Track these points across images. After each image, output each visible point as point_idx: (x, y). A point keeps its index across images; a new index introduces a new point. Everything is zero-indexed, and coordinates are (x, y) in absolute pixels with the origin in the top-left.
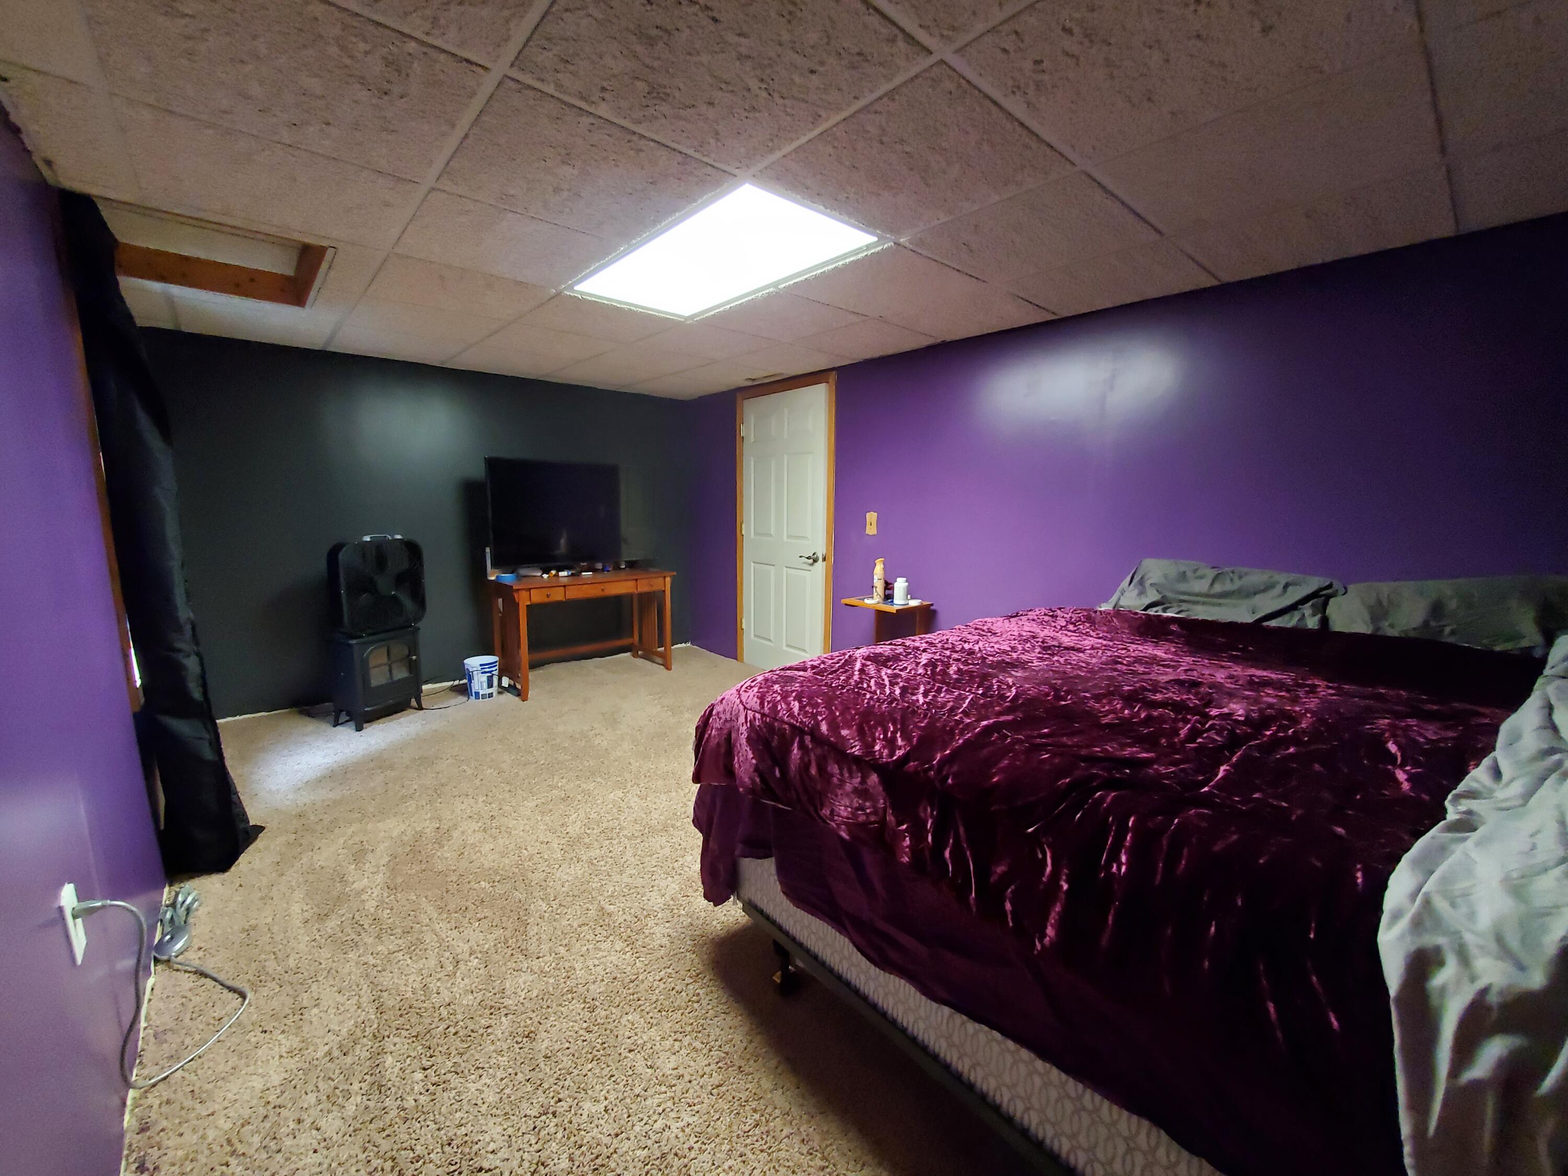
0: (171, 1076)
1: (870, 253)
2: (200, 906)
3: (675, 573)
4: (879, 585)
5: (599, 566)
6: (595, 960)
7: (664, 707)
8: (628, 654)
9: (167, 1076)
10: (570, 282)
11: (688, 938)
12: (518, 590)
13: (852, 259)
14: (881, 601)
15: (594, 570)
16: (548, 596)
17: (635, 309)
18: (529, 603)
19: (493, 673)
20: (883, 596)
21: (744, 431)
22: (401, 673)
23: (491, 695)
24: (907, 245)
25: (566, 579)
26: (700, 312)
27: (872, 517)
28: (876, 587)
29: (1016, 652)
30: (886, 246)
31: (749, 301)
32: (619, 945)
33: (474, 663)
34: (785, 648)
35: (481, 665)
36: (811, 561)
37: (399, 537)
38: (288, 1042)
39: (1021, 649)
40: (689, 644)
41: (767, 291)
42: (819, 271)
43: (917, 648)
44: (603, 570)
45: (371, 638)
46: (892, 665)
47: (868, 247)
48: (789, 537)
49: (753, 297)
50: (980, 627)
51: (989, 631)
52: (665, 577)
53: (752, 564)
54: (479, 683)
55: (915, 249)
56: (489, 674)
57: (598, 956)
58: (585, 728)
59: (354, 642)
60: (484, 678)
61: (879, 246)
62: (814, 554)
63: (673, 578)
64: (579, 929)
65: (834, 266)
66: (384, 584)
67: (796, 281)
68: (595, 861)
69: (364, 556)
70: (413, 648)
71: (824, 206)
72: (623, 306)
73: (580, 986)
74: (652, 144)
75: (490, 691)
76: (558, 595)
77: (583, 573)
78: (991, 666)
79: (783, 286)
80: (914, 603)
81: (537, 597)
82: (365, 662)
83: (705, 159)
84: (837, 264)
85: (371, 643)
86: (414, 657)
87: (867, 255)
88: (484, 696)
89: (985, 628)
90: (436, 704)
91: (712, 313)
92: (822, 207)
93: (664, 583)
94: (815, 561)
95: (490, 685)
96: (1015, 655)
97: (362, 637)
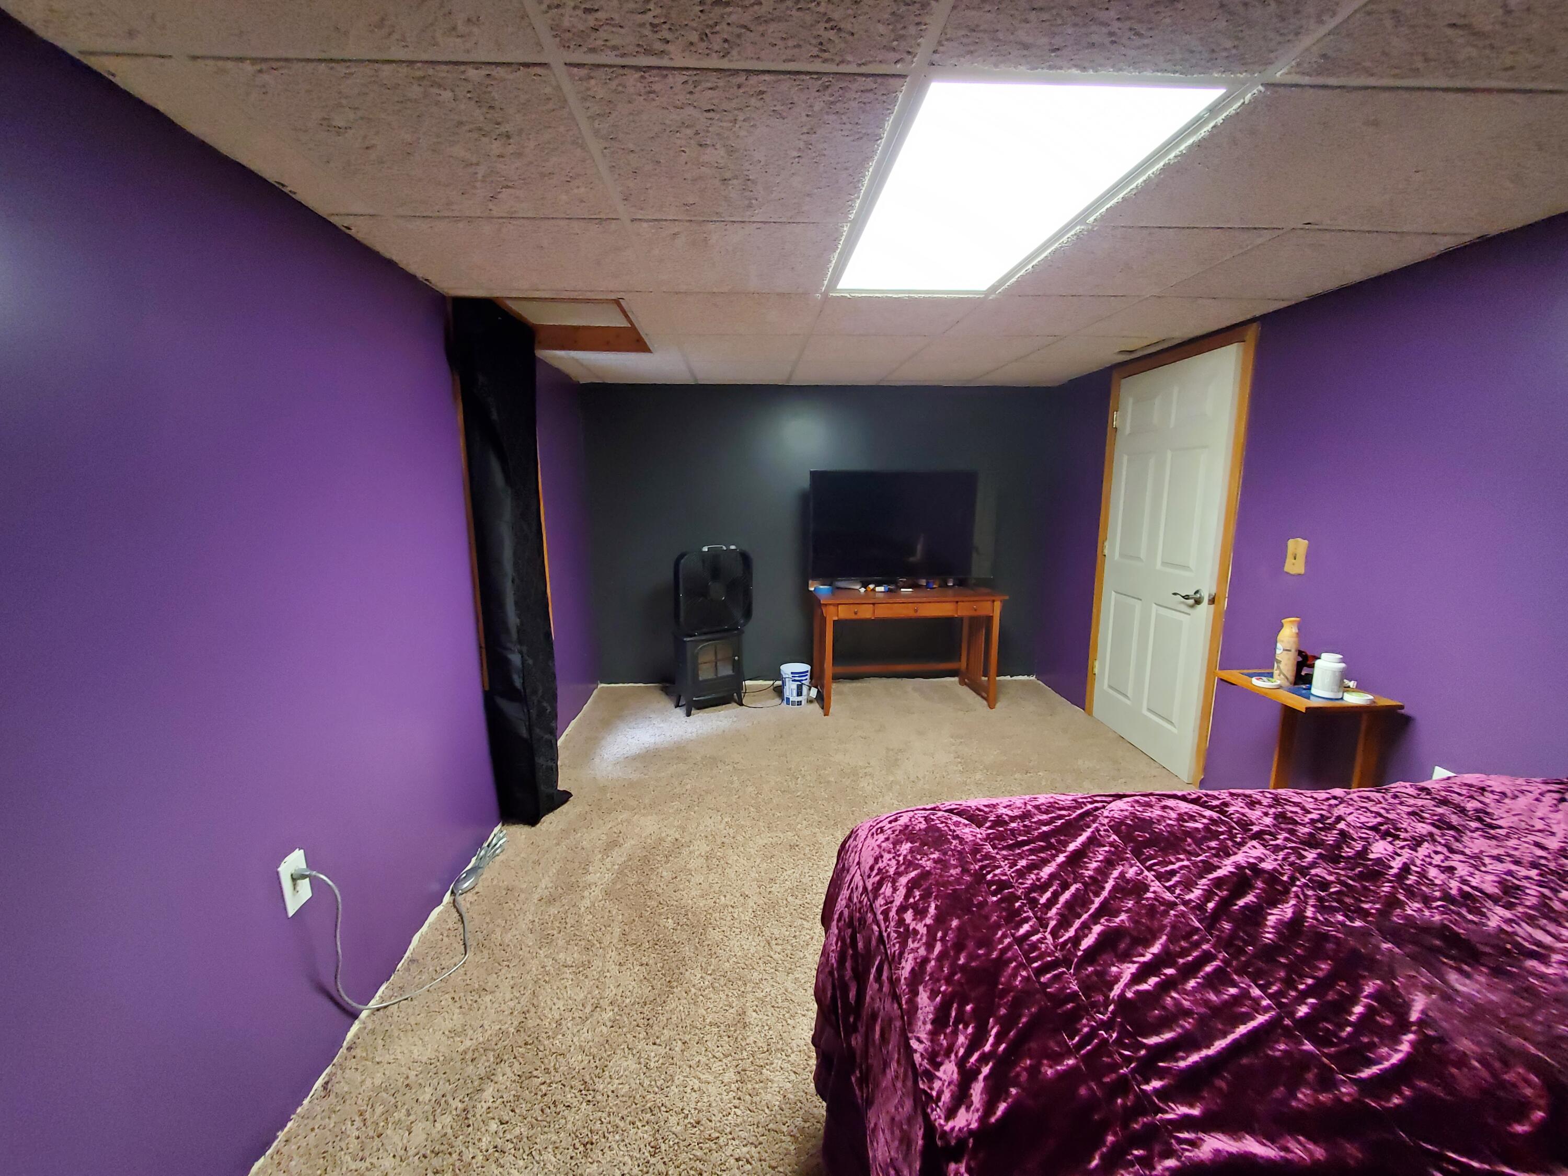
0: (389, 1007)
1: (1219, 120)
2: (502, 852)
3: (1007, 598)
4: (1285, 661)
5: (923, 582)
6: (696, 1081)
7: (958, 757)
8: (956, 679)
9: (388, 1006)
10: (826, 282)
11: (801, 1112)
12: (826, 605)
13: (1190, 142)
14: (1286, 684)
15: (914, 586)
16: (856, 613)
17: (916, 296)
18: (836, 618)
19: (803, 682)
20: (1292, 678)
21: (1116, 419)
22: (726, 671)
23: (799, 703)
24: (1291, 79)
25: (882, 594)
26: (998, 281)
27: (1297, 547)
28: (1278, 662)
29: (1509, 906)
30: (1248, 97)
31: (1054, 252)
32: (730, 1076)
33: (787, 669)
34: (1145, 712)
35: (792, 673)
36: (1191, 602)
37: (733, 547)
38: (456, 1019)
39: (1532, 901)
40: (1033, 678)
41: (1073, 232)
42: (1140, 181)
43: (1245, 825)
44: (927, 587)
45: (704, 637)
46: (1150, 857)
47: (1213, 110)
48: (1164, 563)
49: (1056, 245)
50: (1456, 799)
51: (1481, 815)
52: (993, 601)
53: (1113, 593)
54: (790, 689)
55: (1320, 80)
56: (799, 683)
57: (702, 1077)
58: (861, 764)
59: (688, 639)
60: (794, 686)
61: (1235, 99)
62: (1197, 592)
63: (1004, 603)
64: (708, 1027)
65: (1162, 164)
66: (718, 591)
67: (1108, 206)
68: (774, 942)
69: (703, 562)
70: (738, 651)
71: (1076, 66)
72: (900, 296)
73: (663, 1109)
74: (767, 77)
75: (799, 699)
76: (866, 613)
77: (902, 590)
78: (1395, 935)
79: (1091, 219)
80: (1355, 699)
81: (844, 613)
82: (696, 657)
83: (843, 69)
84: (1166, 160)
85: (704, 641)
86: (736, 658)
87: (1214, 127)
88: (793, 703)
89: (1471, 805)
90: (754, 701)
91: (1014, 279)
92: (1075, 71)
93: (995, 609)
94: (1198, 602)
95: (799, 693)
96: (1496, 917)
97: (695, 635)
